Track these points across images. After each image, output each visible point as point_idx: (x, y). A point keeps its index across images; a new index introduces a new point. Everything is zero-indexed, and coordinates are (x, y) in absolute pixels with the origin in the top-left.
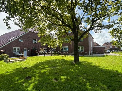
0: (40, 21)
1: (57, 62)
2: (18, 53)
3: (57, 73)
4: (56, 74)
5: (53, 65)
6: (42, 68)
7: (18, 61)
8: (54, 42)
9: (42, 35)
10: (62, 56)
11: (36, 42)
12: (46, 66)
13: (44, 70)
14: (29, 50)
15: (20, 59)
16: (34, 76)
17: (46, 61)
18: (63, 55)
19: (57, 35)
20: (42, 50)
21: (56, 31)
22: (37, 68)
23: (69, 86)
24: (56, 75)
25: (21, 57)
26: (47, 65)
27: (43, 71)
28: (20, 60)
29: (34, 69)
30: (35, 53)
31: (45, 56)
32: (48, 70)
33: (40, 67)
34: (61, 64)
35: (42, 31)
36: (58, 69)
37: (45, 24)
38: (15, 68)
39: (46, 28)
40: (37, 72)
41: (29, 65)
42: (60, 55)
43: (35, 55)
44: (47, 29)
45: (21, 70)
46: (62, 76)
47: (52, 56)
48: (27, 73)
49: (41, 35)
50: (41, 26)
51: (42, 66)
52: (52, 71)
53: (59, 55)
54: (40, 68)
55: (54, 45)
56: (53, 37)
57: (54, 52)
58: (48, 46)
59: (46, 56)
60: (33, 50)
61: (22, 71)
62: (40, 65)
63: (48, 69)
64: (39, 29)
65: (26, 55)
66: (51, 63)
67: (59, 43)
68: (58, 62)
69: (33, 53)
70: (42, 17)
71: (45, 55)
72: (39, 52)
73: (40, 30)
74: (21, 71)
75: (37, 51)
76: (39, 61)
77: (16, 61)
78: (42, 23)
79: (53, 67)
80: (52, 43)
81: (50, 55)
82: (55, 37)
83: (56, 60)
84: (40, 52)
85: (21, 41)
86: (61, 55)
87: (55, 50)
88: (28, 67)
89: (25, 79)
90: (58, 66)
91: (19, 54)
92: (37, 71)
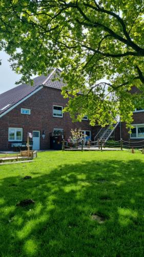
0: (65, 54)
1: (113, 167)
2: (20, 142)
3: (106, 198)
4: (104, 201)
5: (99, 175)
6: (68, 179)
7: (17, 160)
8: (105, 109)
9: (74, 91)
10: (133, 152)
11: (61, 115)
12: (79, 177)
13: (71, 186)
14: (43, 136)
15: (22, 156)
16: (43, 200)
17: (84, 164)
18: (134, 148)
19: (114, 88)
20: (76, 136)
21: (111, 77)
22: (55, 180)
23: (138, 243)
24: (103, 204)
25: (24, 152)
26: (85, 173)
27: (67, 189)
28: (19, 157)
29: (47, 183)
30: (59, 143)
31: (84, 152)
32: (83, 187)
33: (63, 177)
34: (125, 174)
35: (72, 80)
36: (111, 185)
37: (79, 60)
38: (4, 177)
39: (82, 73)
40: (53, 191)
41: (37, 172)
42: (125, 147)
43: (58, 148)
44: (85, 73)
45: (15, 183)
46: (122, 207)
47: (102, 150)
48: (29, 190)
49: (69, 93)
50: (70, 68)
51: (68, 175)
52: (95, 191)
53: (123, 149)
54: (62, 180)
55: (107, 119)
56: (102, 95)
57: (110, 139)
58: (91, 124)
59: (86, 150)
60: (53, 135)
61: (17, 186)
62: (66, 174)
63: (83, 184)
64: (63, 75)
65: (39, 149)
66: (95, 170)
67: (122, 110)
68: (116, 166)
69: (53, 143)
70: (70, 40)
71: (84, 149)
72: (69, 140)
73: (67, 78)
74: (14, 185)
75: (64, 137)
76: (66, 163)
77: (12, 160)
78: (70, 58)
79: (98, 180)
80: (101, 114)
81: (97, 148)
82: (109, 96)
83: (114, 162)
84: (71, 141)
85: (25, 112)
86: (130, 148)
87: (112, 135)
88: (33, 176)
89: (17, 205)
90: (115, 178)
91: (20, 145)
92: (53, 188)
